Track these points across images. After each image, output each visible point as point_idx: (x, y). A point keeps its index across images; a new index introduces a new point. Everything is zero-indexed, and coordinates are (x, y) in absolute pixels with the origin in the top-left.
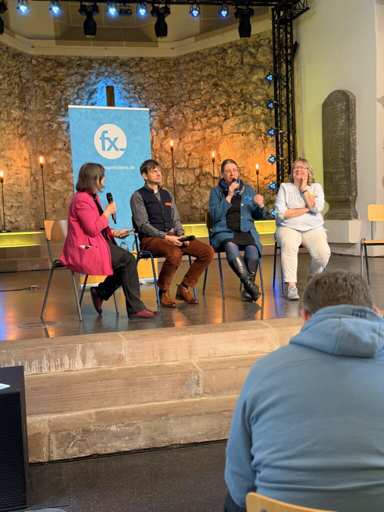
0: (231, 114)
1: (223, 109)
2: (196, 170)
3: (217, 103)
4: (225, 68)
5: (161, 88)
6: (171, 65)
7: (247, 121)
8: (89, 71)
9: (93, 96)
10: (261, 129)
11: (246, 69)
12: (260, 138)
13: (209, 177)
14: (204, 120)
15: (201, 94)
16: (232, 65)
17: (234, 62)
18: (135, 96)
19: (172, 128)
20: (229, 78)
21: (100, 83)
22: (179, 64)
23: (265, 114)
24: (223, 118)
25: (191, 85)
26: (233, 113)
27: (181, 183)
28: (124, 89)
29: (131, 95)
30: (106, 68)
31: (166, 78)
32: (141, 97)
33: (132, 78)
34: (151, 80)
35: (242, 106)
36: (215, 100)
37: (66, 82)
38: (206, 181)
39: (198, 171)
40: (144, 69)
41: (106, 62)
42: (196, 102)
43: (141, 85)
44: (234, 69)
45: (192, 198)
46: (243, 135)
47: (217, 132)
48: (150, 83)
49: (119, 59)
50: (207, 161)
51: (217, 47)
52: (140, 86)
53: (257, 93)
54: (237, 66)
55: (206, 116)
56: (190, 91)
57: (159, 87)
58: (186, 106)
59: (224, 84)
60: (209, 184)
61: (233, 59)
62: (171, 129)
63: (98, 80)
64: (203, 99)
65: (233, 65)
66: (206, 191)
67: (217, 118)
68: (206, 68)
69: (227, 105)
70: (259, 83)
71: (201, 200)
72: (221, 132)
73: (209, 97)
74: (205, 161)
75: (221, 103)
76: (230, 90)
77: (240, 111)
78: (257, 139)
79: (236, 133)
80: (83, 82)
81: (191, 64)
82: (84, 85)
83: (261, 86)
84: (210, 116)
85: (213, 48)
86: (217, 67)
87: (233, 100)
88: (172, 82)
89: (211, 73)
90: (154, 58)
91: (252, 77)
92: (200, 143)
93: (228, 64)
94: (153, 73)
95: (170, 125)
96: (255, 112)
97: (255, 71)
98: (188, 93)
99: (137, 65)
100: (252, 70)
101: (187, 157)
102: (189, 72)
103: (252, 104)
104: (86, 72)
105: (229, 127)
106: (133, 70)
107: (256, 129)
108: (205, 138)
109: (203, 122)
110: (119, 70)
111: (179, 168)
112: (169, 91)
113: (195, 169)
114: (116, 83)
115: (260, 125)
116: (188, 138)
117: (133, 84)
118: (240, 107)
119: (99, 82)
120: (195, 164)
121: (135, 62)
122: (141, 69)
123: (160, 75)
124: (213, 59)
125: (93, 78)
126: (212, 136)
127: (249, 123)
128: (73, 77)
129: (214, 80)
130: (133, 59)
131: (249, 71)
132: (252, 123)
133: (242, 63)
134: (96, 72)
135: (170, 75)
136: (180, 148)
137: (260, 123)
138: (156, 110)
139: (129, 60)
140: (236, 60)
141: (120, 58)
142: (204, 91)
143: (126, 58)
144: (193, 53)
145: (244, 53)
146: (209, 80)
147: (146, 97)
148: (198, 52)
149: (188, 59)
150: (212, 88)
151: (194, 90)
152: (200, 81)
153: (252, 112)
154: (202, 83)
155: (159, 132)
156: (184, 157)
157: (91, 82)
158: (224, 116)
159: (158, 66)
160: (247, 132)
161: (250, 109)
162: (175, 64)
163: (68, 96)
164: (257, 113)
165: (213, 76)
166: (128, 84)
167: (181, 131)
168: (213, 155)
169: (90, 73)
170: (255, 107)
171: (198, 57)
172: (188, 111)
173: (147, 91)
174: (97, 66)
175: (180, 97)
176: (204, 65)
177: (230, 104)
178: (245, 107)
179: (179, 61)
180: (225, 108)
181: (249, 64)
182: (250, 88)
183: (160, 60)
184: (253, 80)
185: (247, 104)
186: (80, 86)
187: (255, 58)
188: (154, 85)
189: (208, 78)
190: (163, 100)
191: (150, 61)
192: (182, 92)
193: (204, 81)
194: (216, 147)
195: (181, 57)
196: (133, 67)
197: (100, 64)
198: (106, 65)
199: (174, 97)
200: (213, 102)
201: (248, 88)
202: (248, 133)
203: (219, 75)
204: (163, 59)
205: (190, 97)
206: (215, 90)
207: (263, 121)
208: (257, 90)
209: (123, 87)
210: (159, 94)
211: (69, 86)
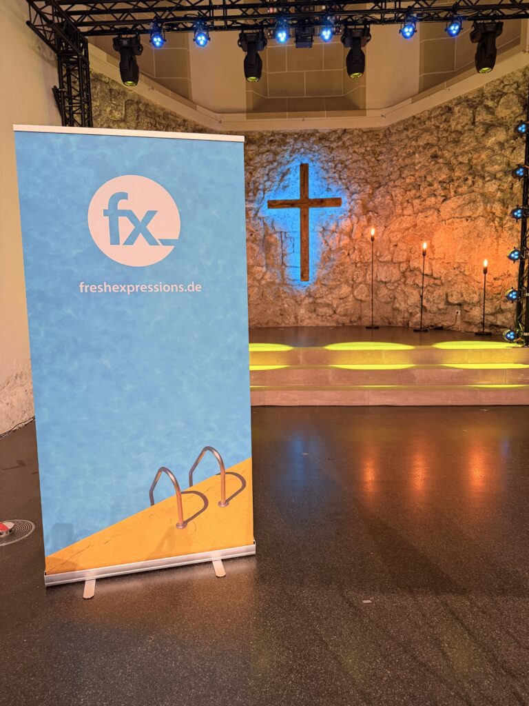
0: (453, 193)
1: (442, 186)
2: (402, 265)
3: (435, 179)
4: (449, 133)
5: (366, 166)
6: (381, 137)
7: (474, 202)
8: (283, 147)
9: (285, 178)
10: (494, 211)
11: (479, 130)
12: (492, 224)
13: (418, 273)
14: (416, 202)
15: (415, 169)
16: (459, 128)
17: (461, 123)
18: (335, 177)
19: (377, 213)
20: (453, 145)
21: (294, 162)
22: (391, 134)
23: (502, 191)
24: (443, 198)
25: (403, 160)
26: (455, 192)
27: (383, 280)
28: (323, 168)
29: (330, 175)
30: (302, 144)
31: (374, 153)
32: (342, 177)
33: (332, 155)
34: (355, 157)
35: (470, 182)
36: (432, 176)
37: (256, 161)
38: (414, 278)
39: (404, 267)
40: (348, 143)
41: (303, 136)
42: (408, 181)
43: (342, 162)
44: (461, 133)
45: (395, 298)
46: (467, 220)
47: (432, 217)
48: (353, 160)
49: (318, 132)
50: (417, 253)
51: (439, 107)
52: (342, 164)
53: (492, 162)
54: (466, 128)
55: (420, 197)
56: (402, 167)
57: (364, 164)
58: (395, 186)
59: (446, 154)
60: (416, 282)
61: (460, 119)
62: (376, 215)
63: (292, 158)
64: (416, 176)
65: (461, 128)
66: (413, 291)
67: (433, 199)
68: (423, 136)
69: (448, 181)
70: (496, 148)
71: (405, 302)
72: (438, 217)
73: (425, 172)
74: (414, 253)
75: (440, 179)
76: (454, 161)
77: (466, 188)
78: (487, 226)
79: (457, 218)
80: (275, 161)
81: (405, 133)
82: (275, 164)
83: (499, 152)
84: (425, 197)
85: (435, 109)
86: (438, 133)
87: (457, 174)
88: (380, 158)
89: (430, 142)
90: (360, 130)
91: (487, 140)
92: (410, 231)
93: (453, 127)
94: (358, 148)
95: (374, 210)
96: (488, 188)
97: (492, 132)
98: (399, 169)
99: (339, 138)
100: (487, 131)
101: (392, 249)
102: (402, 143)
103: (483, 177)
104: (279, 149)
105: (449, 209)
106: (334, 145)
107: (487, 212)
108: (416, 225)
109: (415, 204)
110: (317, 145)
111: (380, 262)
112: (377, 169)
113: (400, 263)
114: (313, 161)
115: (494, 205)
116: (395, 225)
117: (333, 161)
118: (467, 182)
119: (292, 161)
120: (402, 257)
121: (337, 136)
122: (344, 143)
123: (366, 150)
124: (433, 123)
125: (287, 155)
126: (425, 222)
127: (478, 204)
128: (264, 156)
129: (433, 150)
130: (335, 132)
131: (483, 133)
132: (482, 204)
133: (474, 123)
134: (290, 148)
135: (378, 150)
136: (385, 238)
137: (494, 203)
138: (358, 193)
139: (329, 133)
140: (465, 120)
141: (320, 131)
142: (419, 165)
143: (327, 131)
144: (408, 120)
145: (478, 109)
146: (426, 151)
147: (348, 176)
148: (414, 117)
149: (401, 127)
150: (430, 161)
151: (406, 166)
152: (414, 153)
153: (483, 189)
154: (417, 155)
155: (361, 218)
156: (389, 249)
157: (284, 161)
158: (443, 196)
159: (365, 138)
160: (475, 215)
161: (481, 185)
162: (385, 136)
163: (258, 178)
164: (490, 190)
165: (432, 146)
166: (328, 162)
167: (388, 217)
168: (425, 246)
169: (283, 150)
170: (488, 181)
171: (414, 123)
172: (397, 192)
173: (349, 169)
174: (292, 141)
175: (389, 175)
176: (421, 132)
177: (453, 180)
178: (474, 183)
179: (390, 132)
180: (445, 185)
181: (484, 124)
182: (483, 156)
183: (367, 132)
184: (488, 144)
185: (476, 178)
186: (271, 166)
187: (493, 113)
188: (358, 162)
189: (424, 148)
190: (369, 180)
191: (356, 132)
192: (392, 169)
193: (420, 152)
194: (429, 236)
195: (393, 126)
196: (335, 141)
197: (296, 140)
198: (303, 140)
199: (382, 175)
200: (429, 179)
201: (480, 156)
202: (475, 218)
203: (439, 143)
204: (371, 131)
205: (400, 175)
206: (433, 163)
207: (499, 201)
208: (493, 158)
209: (321, 165)
210: (363, 173)
211: (259, 167)
